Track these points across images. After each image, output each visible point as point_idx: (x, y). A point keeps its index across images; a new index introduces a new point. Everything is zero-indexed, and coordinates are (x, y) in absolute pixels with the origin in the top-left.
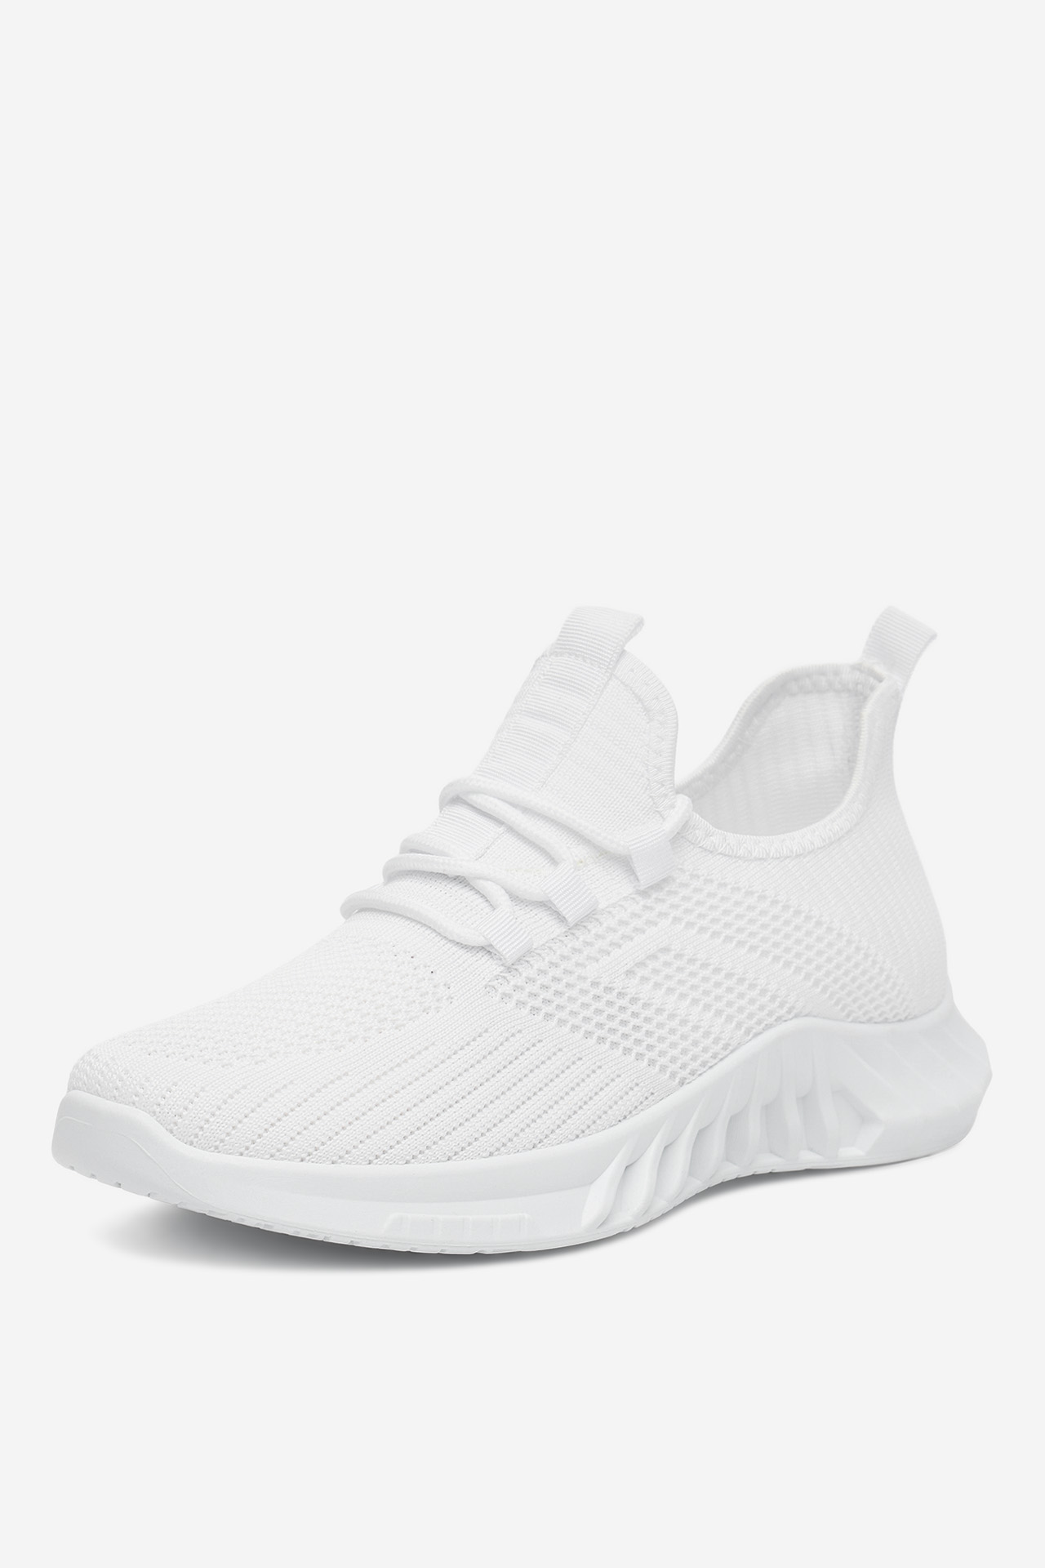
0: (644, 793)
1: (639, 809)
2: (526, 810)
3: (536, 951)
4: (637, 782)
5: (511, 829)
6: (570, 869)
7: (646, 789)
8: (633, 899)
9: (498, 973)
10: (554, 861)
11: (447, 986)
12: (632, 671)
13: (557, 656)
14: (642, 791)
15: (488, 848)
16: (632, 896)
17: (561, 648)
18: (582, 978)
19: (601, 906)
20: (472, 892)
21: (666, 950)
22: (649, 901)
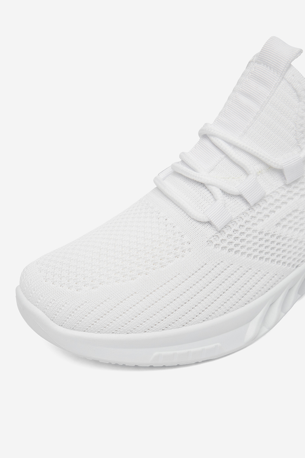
0: (293, 137)
1: (290, 145)
2: (235, 147)
3: (234, 220)
4: (290, 132)
5: (227, 156)
6: (254, 179)
7: (294, 135)
8: (283, 188)
9: (214, 234)
10: (246, 173)
11: (188, 243)
12: (293, 76)
13: (258, 64)
14: (292, 136)
15: (216, 166)
16: (283, 187)
17: (260, 60)
18: (255, 231)
19: (267, 194)
20: (206, 190)
21: (296, 210)
22: (290, 189)
